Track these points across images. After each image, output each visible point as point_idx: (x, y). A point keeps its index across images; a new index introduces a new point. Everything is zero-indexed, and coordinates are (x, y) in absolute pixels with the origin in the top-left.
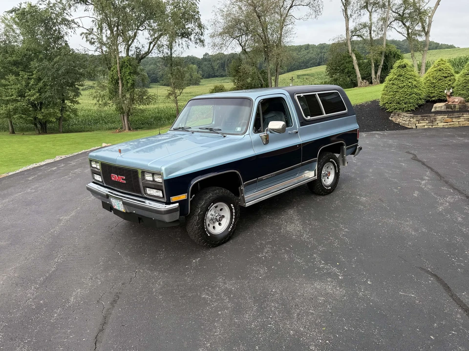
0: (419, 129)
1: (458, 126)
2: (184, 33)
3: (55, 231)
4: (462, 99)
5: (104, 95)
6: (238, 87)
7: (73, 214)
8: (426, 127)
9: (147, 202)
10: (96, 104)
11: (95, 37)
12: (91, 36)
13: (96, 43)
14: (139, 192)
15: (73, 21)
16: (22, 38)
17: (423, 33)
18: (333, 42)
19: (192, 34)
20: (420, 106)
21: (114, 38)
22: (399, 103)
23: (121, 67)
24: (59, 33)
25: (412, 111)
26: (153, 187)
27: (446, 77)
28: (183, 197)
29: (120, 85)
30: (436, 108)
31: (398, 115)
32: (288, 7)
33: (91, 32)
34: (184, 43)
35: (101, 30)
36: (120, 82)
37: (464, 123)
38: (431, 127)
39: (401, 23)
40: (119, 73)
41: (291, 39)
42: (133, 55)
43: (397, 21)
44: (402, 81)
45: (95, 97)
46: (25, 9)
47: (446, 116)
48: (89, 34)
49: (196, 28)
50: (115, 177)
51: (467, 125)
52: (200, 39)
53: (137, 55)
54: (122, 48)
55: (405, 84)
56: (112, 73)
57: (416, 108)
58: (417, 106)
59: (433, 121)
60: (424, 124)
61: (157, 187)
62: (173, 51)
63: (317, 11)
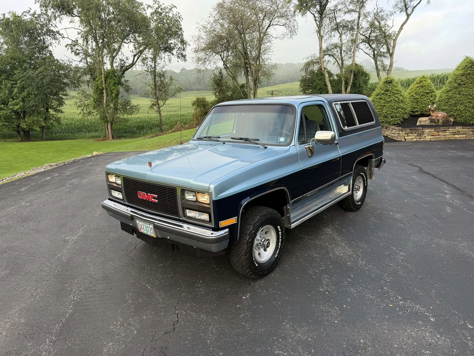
0: (408, 142)
1: (444, 139)
2: (167, 47)
3: (63, 255)
4: (445, 114)
5: (88, 105)
6: (219, 99)
7: (80, 233)
8: (414, 140)
9: (185, 226)
10: (80, 113)
11: (79, 48)
12: (76, 47)
13: (81, 54)
14: (177, 214)
15: (58, 32)
16: (5, 47)
17: (388, 55)
18: (307, 61)
19: (174, 49)
20: (405, 120)
21: (99, 50)
22: (386, 117)
23: (106, 78)
24: (44, 43)
25: (398, 125)
26: (197, 209)
27: (428, 93)
28: (232, 221)
29: (105, 95)
30: (420, 122)
31: (386, 128)
32: (266, 27)
33: (75, 43)
34: (166, 57)
35: (87, 42)
36: (104, 91)
37: (450, 136)
38: (419, 140)
39: (367, 45)
40: (104, 83)
41: (269, 56)
42: (117, 67)
43: (364, 43)
44: (389, 96)
45: (79, 106)
46: (9, 19)
47: (433, 130)
48: (74, 46)
49: (179, 43)
50: (142, 195)
51: (452, 139)
52: (182, 55)
53: (122, 67)
54: (107, 60)
55: (392, 99)
56: (97, 83)
57: (402, 122)
58: (402, 120)
59: (421, 135)
60: (413, 137)
61: (201, 209)
62: (156, 64)
63: (293, 31)
